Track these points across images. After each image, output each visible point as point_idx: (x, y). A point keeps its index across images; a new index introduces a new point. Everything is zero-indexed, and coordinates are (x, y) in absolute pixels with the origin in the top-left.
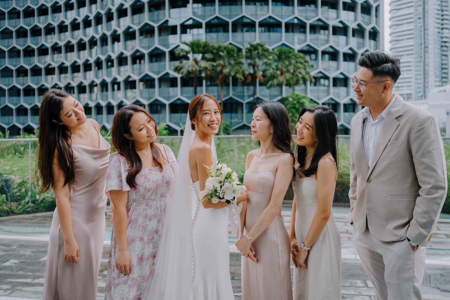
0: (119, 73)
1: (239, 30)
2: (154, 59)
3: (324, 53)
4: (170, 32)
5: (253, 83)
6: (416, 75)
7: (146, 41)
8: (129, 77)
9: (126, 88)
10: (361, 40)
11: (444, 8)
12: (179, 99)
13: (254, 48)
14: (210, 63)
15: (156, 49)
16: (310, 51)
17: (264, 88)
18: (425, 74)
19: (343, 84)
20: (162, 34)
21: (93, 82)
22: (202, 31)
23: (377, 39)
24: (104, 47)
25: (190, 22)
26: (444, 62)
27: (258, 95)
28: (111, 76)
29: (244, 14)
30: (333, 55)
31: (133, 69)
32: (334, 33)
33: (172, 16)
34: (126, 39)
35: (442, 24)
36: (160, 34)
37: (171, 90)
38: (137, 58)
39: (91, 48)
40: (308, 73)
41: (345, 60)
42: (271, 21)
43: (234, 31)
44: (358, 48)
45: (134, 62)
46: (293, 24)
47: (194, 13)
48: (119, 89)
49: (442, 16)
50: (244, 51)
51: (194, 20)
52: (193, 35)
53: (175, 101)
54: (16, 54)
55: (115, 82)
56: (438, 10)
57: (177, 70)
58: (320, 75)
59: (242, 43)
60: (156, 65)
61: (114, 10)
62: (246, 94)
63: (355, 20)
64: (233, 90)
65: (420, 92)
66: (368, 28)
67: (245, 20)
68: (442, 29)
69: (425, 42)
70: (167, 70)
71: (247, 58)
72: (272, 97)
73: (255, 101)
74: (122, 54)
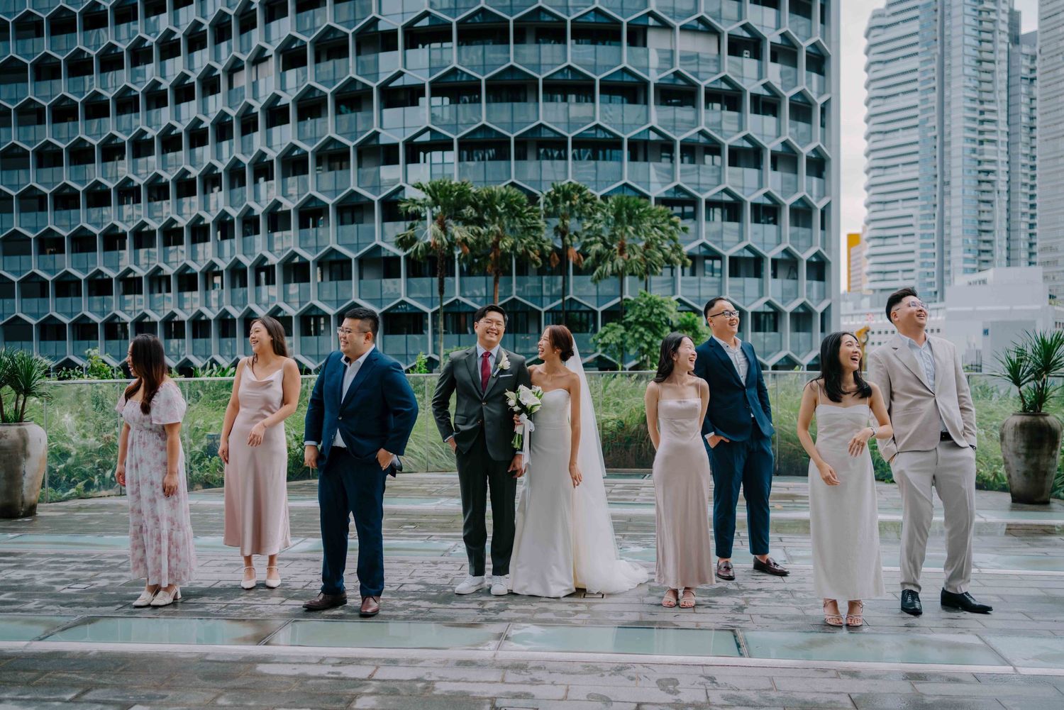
0: (270, 246)
1: (531, 154)
2: (347, 216)
3: (711, 204)
4: (382, 161)
5: (562, 269)
6: (924, 246)
7: (328, 178)
8: (294, 254)
9: (287, 281)
10: (791, 176)
11: (985, 96)
12: (403, 302)
13: (564, 194)
14: (472, 228)
15: (353, 193)
16: (682, 202)
17: (586, 279)
18: (943, 243)
19: (752, 271)
20: (365, 163)
21: (213, 265)
22: (451, 156)
23: (825, 174)
24: (237, 190)
25: (426, 137)
26: (985, 217)
27: (572, 294)
28: (253, 254)
29: (541, 121)
30: (732, 210)
31: (302, 238)
32: (734, 162)
33: (386, 124)
34: (286, 174)
35: (981, 132)
36: (360, 164)
37: (388, 283)
38: (311, 214)
39: (205, 192)
40: (676, 249)
41: (756, 220)
42: (601, 135)
43: (521, 156)
44: (783, 193)
45: (303, 224)
46: (646, 143)
47: (433, 117)
48: (270, 281)
49: (982, 113)
50: (541, 200)
51: (433, 132)
52: (431, 164)
53: (395, 307)
55: (262, 268)
56: (973, 100)
57: (403, 242)
58: (703, 251)
59: (539, 183)
60: (351, 229)
61: (257, 108)
62: (545, 292)
63: (779, 135)
64: (519, 284)
65: (931, 284)
66: (805, 151)
67: (546, 135)
68: (981, 142)
69: (943, 173)
70: (378, 241)
71: (549, 215)
72: (600, 299)
73: (567, 308)
74: (278, 204)
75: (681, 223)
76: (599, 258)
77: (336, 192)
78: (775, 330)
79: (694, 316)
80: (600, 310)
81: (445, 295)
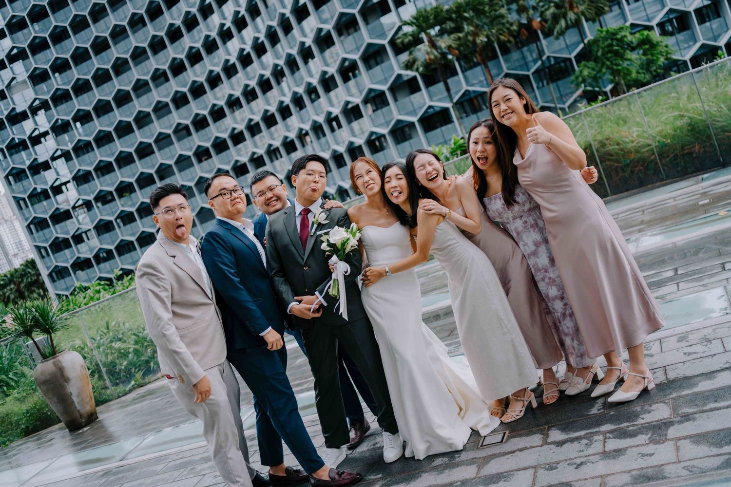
0: (331, 103)
2: (372, 62)
4: (379, 13)
5: (533, 38)
7: (349, 41)
8: (347, 103)
9: (349, 122)
12: (430, 107)
14: (452, 36)
15: (370, 45)
17: (551, 38)
20: (370, 21)
21: (301, 130)
24: (297, 74)
27: (547, 54)
28: (322, 112)
31: (348, 90)
34: (322, 50)
36: (367, 22)
37: (415, 97)
38: (348, 71)
39: (279, 83)
45: (346, 79)
48: (340, 126)
53: (426, 111)
54: (184, 132)
55: (331, 120)
57: (409, 66)
60: (377, 70)
61: (288, 12)
62: (530, 58)
64: (506, 61)
70: (398, 71)
72: (570, 48)
73: (547, 66)
74: (325, 73)
76: (556, 18)
77: (358, 49)
78: (719, 16)
79: (646, 33)
80: (572, 56)
81: (454, 90)
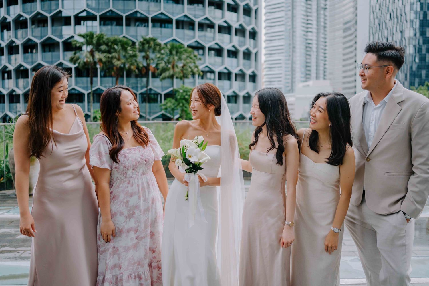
0: (9, 62)
1: (132, 24)
2: (47, 49)
3: (210, 49)
4: (63, 23)
5: (146, 75)
6: (286, 71)
7: (38, 31)
8: (21, 66)
9: (17, 77)
10: (242, 39)
11: (309, 14)
12: (73, 89)
13: (146, 42)
14: (105, 54)
15: (49, 38)
16: (198, 47)
17: (157, 80)
18: (293, 70)
19: (227, 77)
20: (55, 25)
22: (96, 23)
23: (256, 38)
25: (84, 14)
26: (308, 61)
27: (150, 86)
29: (137, 9)
30: (219, 52)
31: (25, 58)
32: (220, 31)
33: (65, 7)
34: (16, 28)
35: (307, 28)
36: (53, 25)
38: (29, 47)
40: (197, 67)
41: (229, 56)
42: (163, 17)
43: (128, 25)
44: (240, 46)
45: (25, 51)
46: (183, 22)
47: (88, 6)
48: (9, 77)
49: (307, 20)
50: (137, 44)
51: (87, 12)
52: (87, 27)
55: (5, 71)
56: (304, 15)
57: (73, 60)
58: (207, 69)
59: (136, 37)
60: (49, 55)
62: (139, 85)
63: (238, 21)
64: (127, 81)
65: (288, 86)
66: (248, 29)
67: (139, 15)
68: (307, 32)
69: (293, 43)
70: (61, 60)
71: (140, 51)
72: (163, 88)
73: (149, 92)
74: (12, 42)
75: (199, 57)
77: (41, 37)
78: (236, 102)
80: (163, 93)
81: (94, 85)
